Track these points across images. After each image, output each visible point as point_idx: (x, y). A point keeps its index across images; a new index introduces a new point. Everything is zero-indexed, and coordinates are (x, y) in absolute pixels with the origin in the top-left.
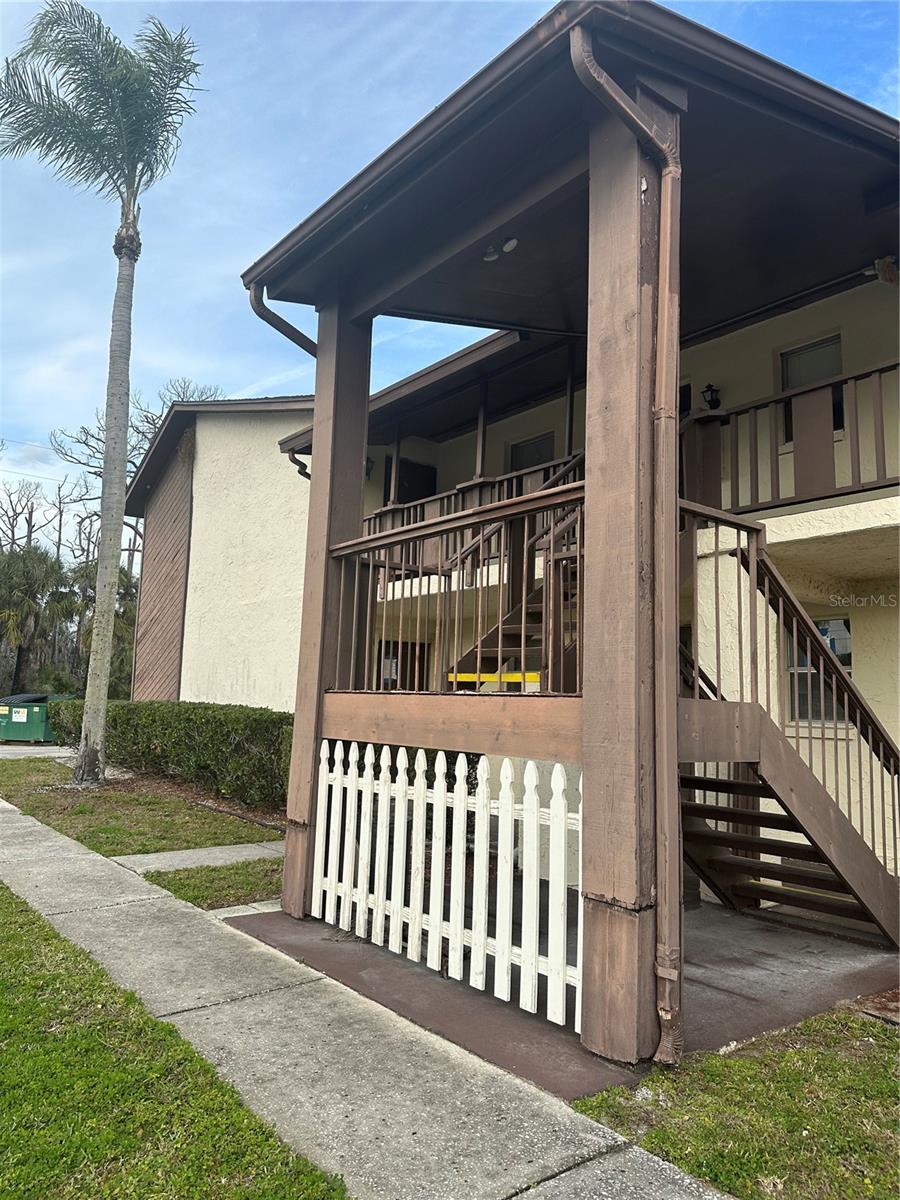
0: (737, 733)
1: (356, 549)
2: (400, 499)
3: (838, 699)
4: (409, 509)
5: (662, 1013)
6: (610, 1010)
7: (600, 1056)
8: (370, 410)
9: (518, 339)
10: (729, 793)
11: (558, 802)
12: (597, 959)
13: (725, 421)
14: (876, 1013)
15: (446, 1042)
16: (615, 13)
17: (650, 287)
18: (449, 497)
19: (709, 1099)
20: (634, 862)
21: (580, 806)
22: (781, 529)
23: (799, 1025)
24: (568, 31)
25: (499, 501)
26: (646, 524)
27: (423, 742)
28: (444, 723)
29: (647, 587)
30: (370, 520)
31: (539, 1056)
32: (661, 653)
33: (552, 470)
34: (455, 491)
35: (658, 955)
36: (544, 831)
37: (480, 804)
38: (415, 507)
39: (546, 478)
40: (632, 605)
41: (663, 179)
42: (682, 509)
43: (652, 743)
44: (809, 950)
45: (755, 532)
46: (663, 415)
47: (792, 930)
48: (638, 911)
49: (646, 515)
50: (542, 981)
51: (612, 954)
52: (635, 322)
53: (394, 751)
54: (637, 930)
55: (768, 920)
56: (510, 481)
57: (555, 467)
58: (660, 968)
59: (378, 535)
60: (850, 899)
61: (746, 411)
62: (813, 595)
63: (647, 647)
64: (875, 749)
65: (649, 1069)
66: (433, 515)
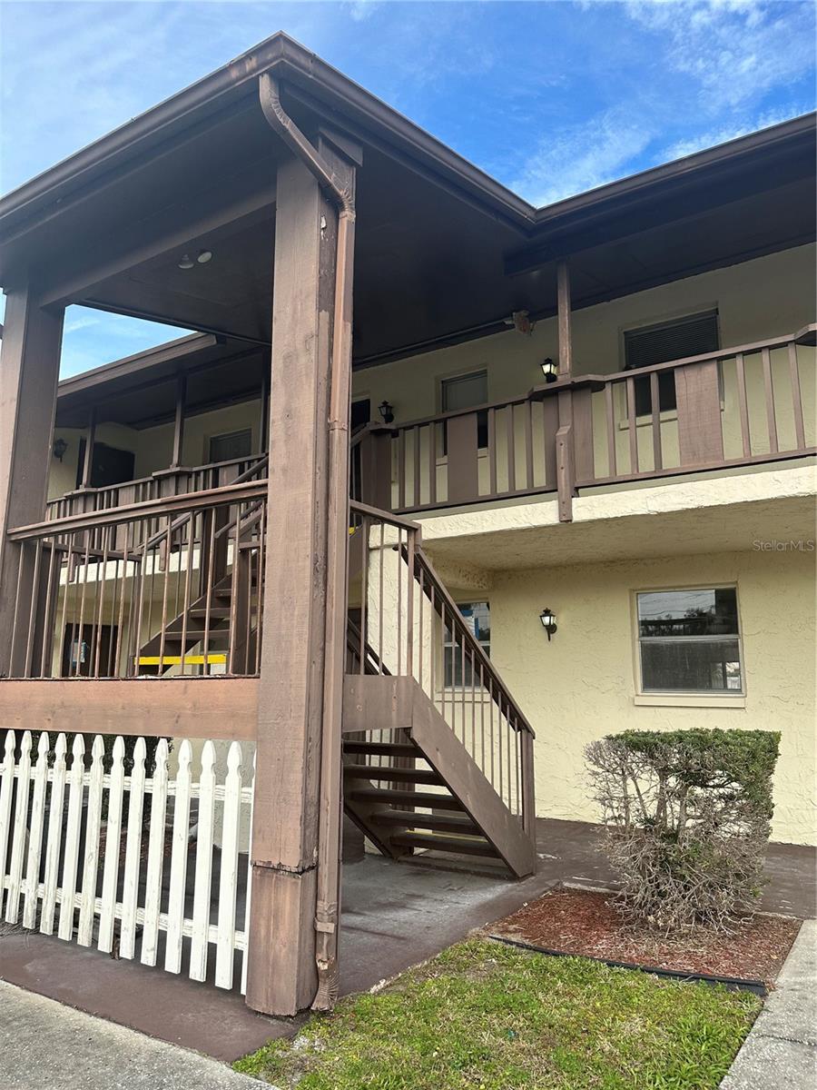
0: (394, 704)
1: (37, 533)
2: (92, 483)
3: (475, 670)
4: (102, 493)
5: (320, 965)
6: (273, 969)
7: (263, 1014)
8: (59, 396)
9: (215, 342)
10: (390, 755)
11: (233, 778)
12: (263, 922)
13: (395, 434)
14: (499, 936)
15: (112, 1024)
16: (298, 69)
17: (328, 313)
18: (145, 484)
19: (357, 1037)
20: (300, 828)
21: (253, 780)
22: (435, 528)
23: (438, 956)
24: (258, 76)
25: (196, 491)
26: (321, 521)
27: (99, 728)
28: (124, 708)
29: (321, 577)
30: (60, 502)
31: (205, 1023)
32: (331, 636)
33: (246, 465)
34: (151, 478)
35: (318, 911)
36: (219, 807)
37: (158, 786)
38: (109, 491)
39: (241, 471)
40: (307, 593)
41: (340, 221)
42: (352, 509)
43: (320, 717)
44: (451, 887)
45: (413, 531)
46: (336, 427)
47: (439, 872)
48: (300, 873)
49: (321, 512)
50: (212, 949)
51: (276, 915)
52: (313, 342)
53: (70, 739)
54: (299, 891)
55: (420, 865)
56: (206, 471)
57: (250, 462)
58: (319, 923)
59: (68, 518)
60: (482, 840)
61: (411, 427)
62: (462, 583)
63: (319, 630)
64: (503, 710)
65: (307, 1018)
66: (128, 501)
